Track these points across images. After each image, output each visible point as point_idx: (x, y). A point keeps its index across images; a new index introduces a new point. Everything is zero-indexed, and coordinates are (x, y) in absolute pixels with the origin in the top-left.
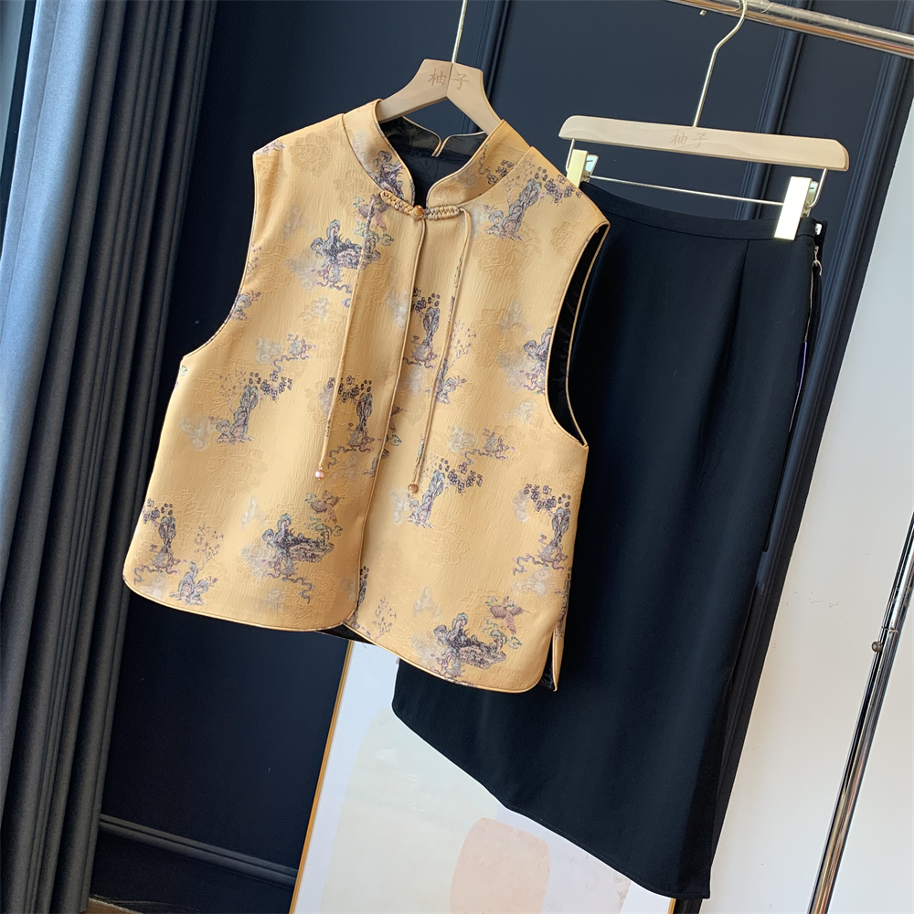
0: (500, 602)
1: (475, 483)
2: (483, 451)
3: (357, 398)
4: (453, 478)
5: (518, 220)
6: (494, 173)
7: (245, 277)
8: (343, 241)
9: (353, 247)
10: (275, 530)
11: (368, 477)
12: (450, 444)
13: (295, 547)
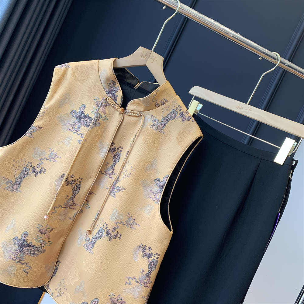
0: (116, 296)
1: (118, 237)
2: (125, 223)
3: (74, 185)
4: (108, 233)
5: (164, 125)
6: (158, 102)
7: (37, 119)
8: (85, 114)
9: (89, 118)
10: (20, 238)
11: (70, 221)
12: (110, 217)
13: (27, 248)
